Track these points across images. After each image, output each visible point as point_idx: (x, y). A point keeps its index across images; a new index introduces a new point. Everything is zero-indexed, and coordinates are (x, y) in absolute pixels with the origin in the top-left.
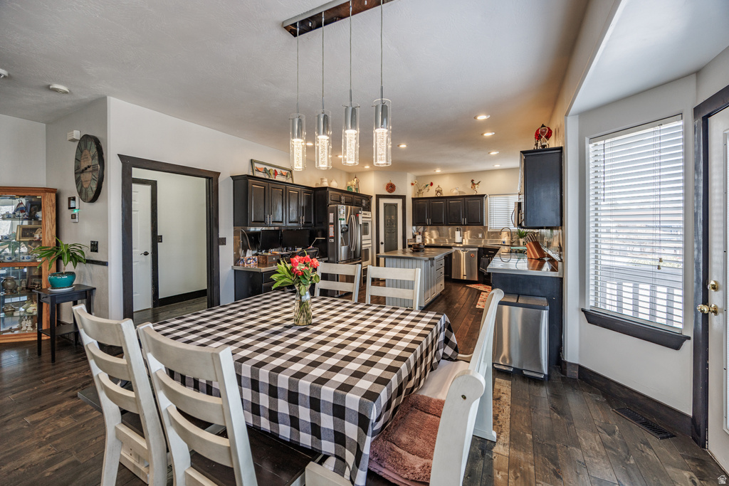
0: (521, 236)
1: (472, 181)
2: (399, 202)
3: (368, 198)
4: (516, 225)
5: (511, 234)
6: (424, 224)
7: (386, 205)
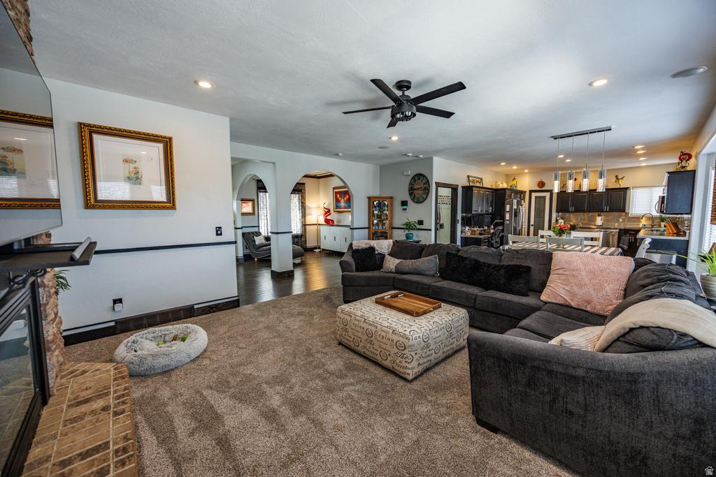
0: (663, 220)
1: (617, 176)
2: (547, 195)
3: (523, 193)
4: (659, 211)
5: (652, 218)
6: (568, 211)
7: (536, 197)
